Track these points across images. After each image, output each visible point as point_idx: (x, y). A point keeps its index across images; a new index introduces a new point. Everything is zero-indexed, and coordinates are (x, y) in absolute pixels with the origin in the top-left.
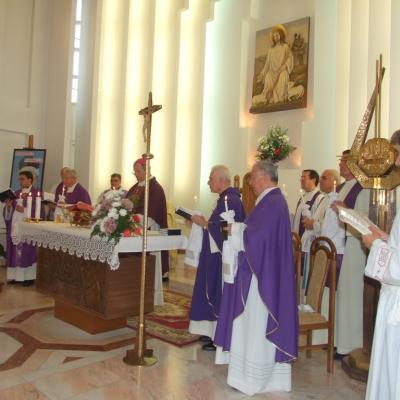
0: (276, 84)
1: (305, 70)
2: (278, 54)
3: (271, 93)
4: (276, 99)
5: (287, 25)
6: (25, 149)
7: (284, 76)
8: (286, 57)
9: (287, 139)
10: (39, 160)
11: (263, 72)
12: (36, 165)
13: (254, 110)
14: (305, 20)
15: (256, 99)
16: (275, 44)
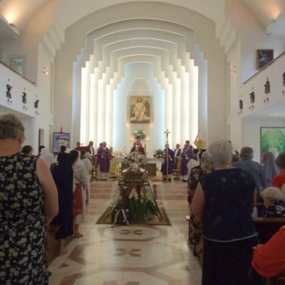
1: (149, 112)
2: (140, 106)
3: (138, 118)
4: (140, 119)
7: (143, 113)
8: (143, 107)
9: (144, 132)
10: (67, 137)
11: (134, 110)
12: (65, 139)
13: (132, 122)
14: (149, 97)
15: (132, 119)
16: (138, 102)
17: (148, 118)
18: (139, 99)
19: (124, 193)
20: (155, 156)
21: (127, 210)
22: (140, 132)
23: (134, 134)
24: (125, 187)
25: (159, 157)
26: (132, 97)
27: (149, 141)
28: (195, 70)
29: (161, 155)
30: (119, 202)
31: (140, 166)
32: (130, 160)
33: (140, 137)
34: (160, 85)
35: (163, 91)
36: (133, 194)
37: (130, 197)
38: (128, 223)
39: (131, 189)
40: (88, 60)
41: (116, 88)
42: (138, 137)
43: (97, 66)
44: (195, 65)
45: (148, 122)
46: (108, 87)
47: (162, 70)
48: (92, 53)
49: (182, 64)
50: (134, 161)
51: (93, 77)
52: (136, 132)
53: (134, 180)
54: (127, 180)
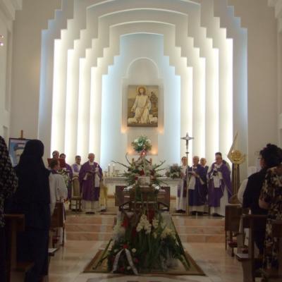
0: (142, 114)
1: (157, 110)
3: (139, 118)
4: (143, 121)
5: (147, 86)
6: (19, 139)
7: (146, 112)
8: (147, 102)
9: (149, 141)
11: (134, 107)
13: (130, 125)
14: (157, 87)
15: (131, 120)
16: (140, 94)
17: (154, 119)
18: (142, 90)
19: (129, 223)
20: (168, 174)
21: (134, 250)
22: (143, 141)
23: (134, 144)
24: (130, 214)
25: (175, 177)
26: (130, 87)
27: (157, 155)
28: (229, 44)
29: (177, 174)
30: (121, 237)
31: (152, 181)
33: (142, 148)
34: (173, 68)
35: (179, 77)
36: (144, 224)
37: (139, 228)
38: (135, 270)
39: (140, 217)
40: (65, 27)
41: (106, 73)
42: (139, 149)
43: (79, 38)
44: (228, 36)
45: (154, 125)
46: (94, 70)
47: (177, 45)
48: (71, 17)
49: (208, 35)
51: (72, 54)
52: (136, 141)
53: (145, 202)
54: (133, 202)
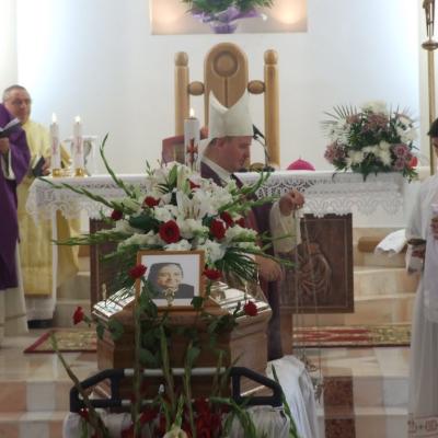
20: (338, 156)
24: (115, 421)
25: (370, 167)
29: (383, 152)
31: (210, 274)
32: (145, 223)
42: (210, 3)
50: (170, 232)
53: (178, 371)
54: (129, 372)
